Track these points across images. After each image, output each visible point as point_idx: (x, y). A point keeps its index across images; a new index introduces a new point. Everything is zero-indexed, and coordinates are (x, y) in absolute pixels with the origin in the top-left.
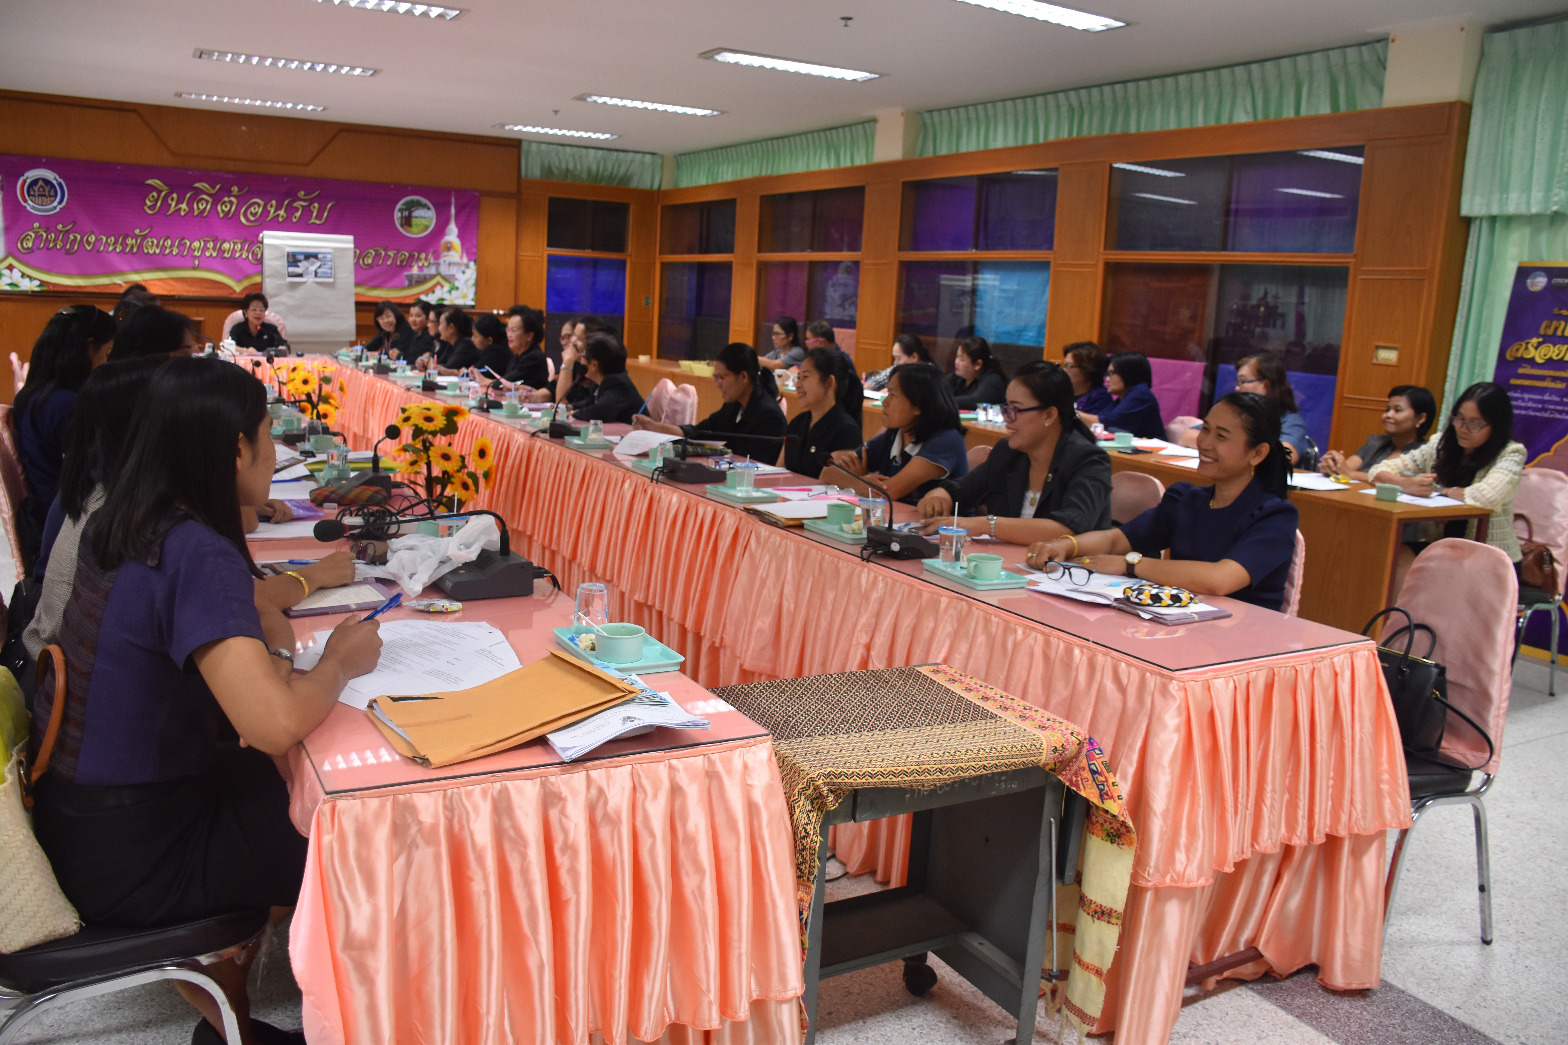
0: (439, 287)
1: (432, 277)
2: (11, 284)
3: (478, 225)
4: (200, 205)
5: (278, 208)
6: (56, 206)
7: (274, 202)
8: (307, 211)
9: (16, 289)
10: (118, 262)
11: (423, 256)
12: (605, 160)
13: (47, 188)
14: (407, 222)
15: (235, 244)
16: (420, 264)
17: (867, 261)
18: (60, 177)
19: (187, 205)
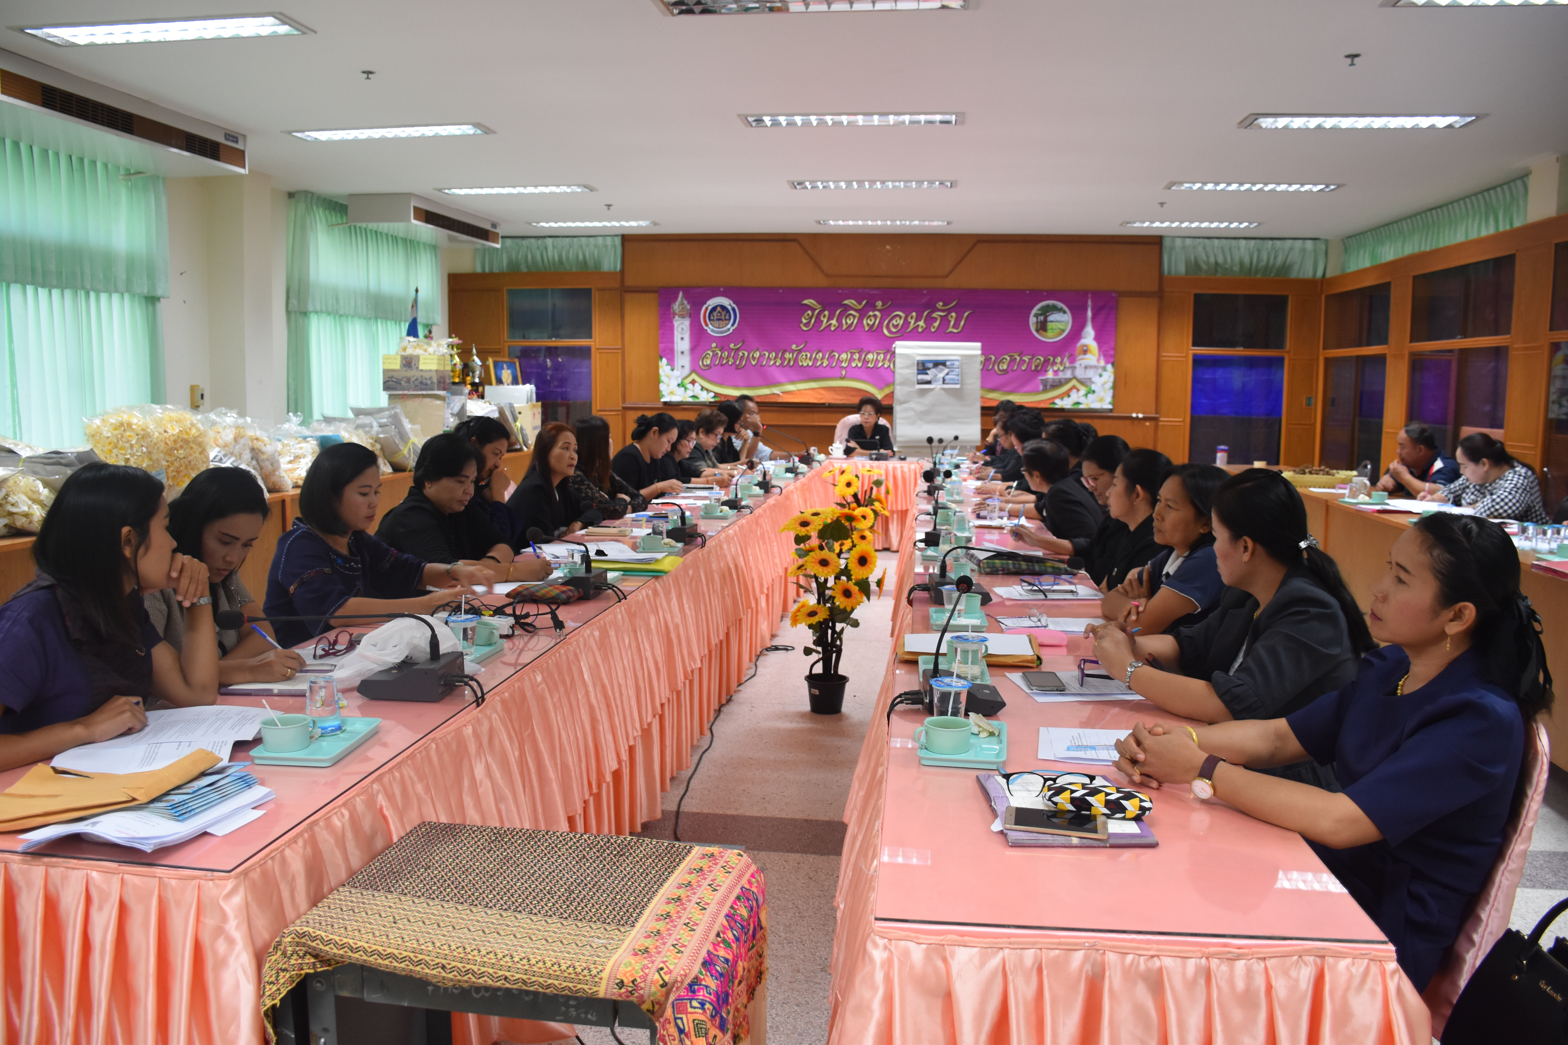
0: (1074, 391)
1: (1068, 381)
2: (693, 397)
3: (1116, 327)
4: (848, 320)
5: (918, 319)
6: (730, 328)
7: (914, 314)
8: (945, 320)
9: (697, 400)
10: (777, 374)
11: (1059, 360)
12: (1259, 251)
13: (724, 313)
14: (1043, 327)
15: (878, 354)
16: (1055, 368)
17: (1515, 346)
18: (734, 303)
19: (837, 321)
